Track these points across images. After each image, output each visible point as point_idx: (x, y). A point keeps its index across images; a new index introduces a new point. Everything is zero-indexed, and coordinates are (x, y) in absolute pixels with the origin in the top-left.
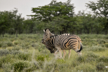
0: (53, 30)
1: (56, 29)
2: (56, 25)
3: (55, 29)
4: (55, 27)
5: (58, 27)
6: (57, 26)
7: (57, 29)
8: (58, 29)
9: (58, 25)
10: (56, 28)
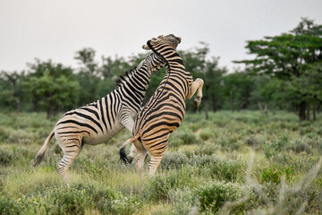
0: (304, 98)
1: (313, 97)
2: (313, 87)
3: (309, 97)
4: (311, 91)
5: (318, 93)
6: (316, 89)
7: (315, 96)
8: (318, 97)
9: (318, 86)
10: (311, 95)
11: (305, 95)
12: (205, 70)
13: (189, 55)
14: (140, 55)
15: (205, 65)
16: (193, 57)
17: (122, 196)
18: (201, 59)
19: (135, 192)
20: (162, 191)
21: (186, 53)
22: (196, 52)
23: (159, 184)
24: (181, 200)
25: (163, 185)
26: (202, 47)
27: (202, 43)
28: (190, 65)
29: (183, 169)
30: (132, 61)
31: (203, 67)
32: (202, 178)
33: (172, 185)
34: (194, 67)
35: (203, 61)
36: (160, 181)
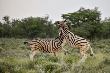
1: (84, 34)
2: (84, 30)
3: (83, 34)
4: (83, 32)
5: (86, 32)
6: (85, 31)
7: (85, 34)
8: (86, 34)
10: (84, 33)
11: (81, 33)
12: (48, 24)
13: (42, 19)
14: (25, 18)
15: (47, 22)
16: (44, 19)
17: (18, 67)
18: (46, 20)
19: (23, 66)
20: (32, 65)
21: (41, 18)
22: (45, 18)
23: (31, 63)
24: (38, 69)
25: (32, 63)
26: (47, 16)
27: (47, 15)
28: (43, 22)
29: (40, 58)
30: (22, 21)
31: (47, 23)
32: (46, 61)
33: (36, 63)
34: (44, 23)
35: (47, 21)
36: (31, 62)
